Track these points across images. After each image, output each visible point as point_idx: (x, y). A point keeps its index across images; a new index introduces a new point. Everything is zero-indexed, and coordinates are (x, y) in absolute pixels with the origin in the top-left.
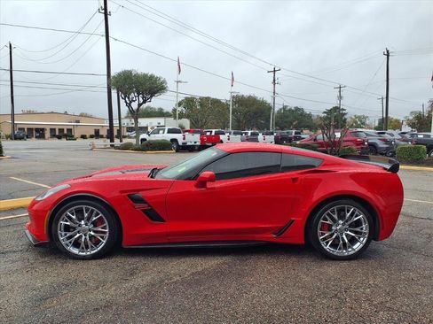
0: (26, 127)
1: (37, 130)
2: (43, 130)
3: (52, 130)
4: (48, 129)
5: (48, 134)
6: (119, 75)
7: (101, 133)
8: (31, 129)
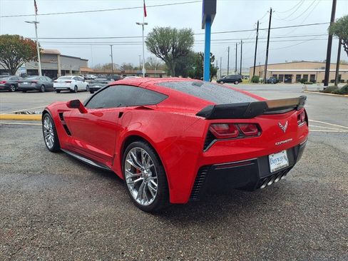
0: (278, 74)
1: (286, 76)
2: (291, 76)
3: (299, 76)
4: (295, 75)
5: (294, 79)
6: (341, 20)
7: (342, 79)
8: (282, 75)
